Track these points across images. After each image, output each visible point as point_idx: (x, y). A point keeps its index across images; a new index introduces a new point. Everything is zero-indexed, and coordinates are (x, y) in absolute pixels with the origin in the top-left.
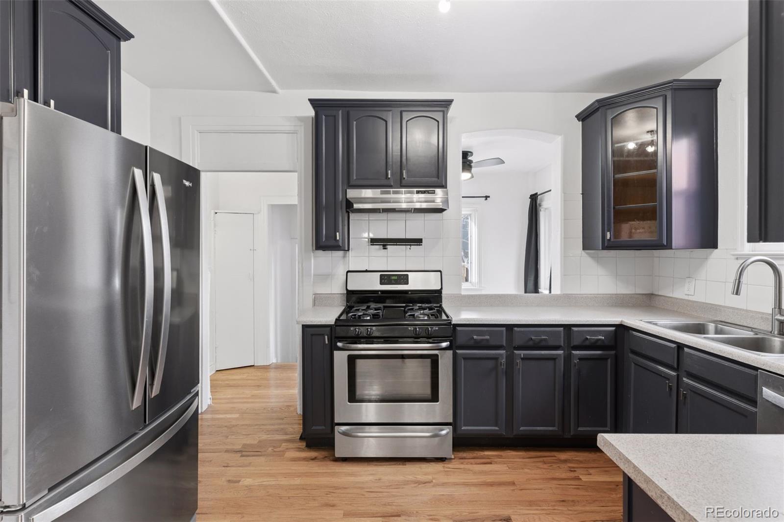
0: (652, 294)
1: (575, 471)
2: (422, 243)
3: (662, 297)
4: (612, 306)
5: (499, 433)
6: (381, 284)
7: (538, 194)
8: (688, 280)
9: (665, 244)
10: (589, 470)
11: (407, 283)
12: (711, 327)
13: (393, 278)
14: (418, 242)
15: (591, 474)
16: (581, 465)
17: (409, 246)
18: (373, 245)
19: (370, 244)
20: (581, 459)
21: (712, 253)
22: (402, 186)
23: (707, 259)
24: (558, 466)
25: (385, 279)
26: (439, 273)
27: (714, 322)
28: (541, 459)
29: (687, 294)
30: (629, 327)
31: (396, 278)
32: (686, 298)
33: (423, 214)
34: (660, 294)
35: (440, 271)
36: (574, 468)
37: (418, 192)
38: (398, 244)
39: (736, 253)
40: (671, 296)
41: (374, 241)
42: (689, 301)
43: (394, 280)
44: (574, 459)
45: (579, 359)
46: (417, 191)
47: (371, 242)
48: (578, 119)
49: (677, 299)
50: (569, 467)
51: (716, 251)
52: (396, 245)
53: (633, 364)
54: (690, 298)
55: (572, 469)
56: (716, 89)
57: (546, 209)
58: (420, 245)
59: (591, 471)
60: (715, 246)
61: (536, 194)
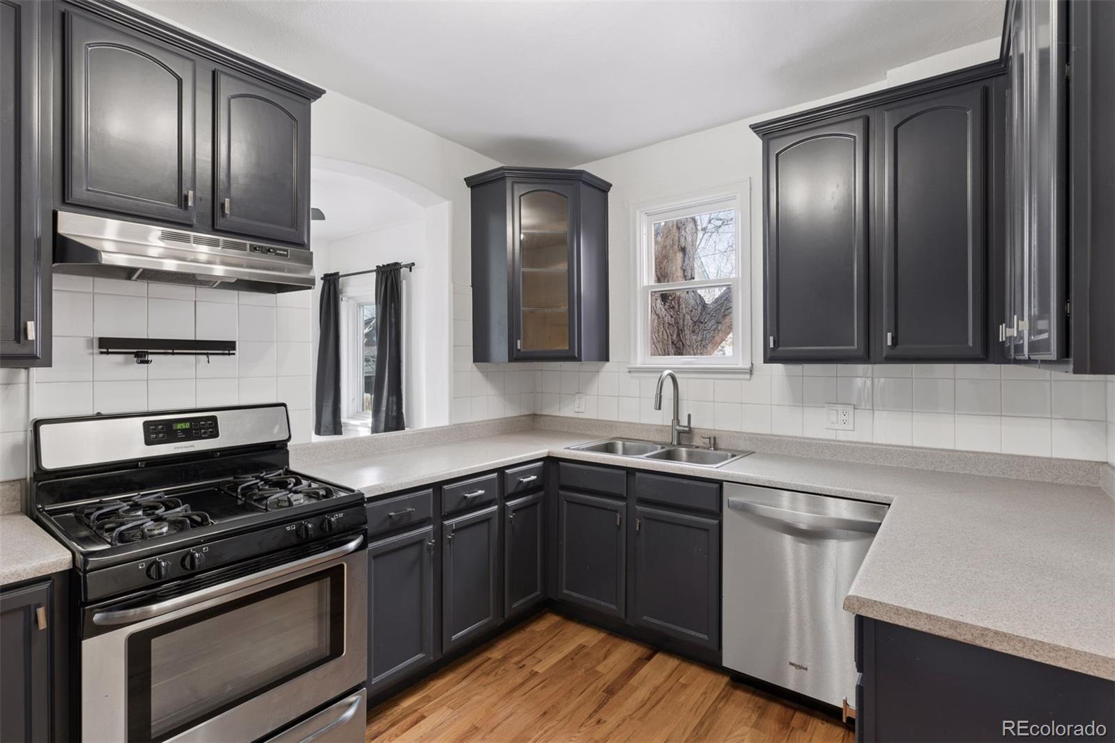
0: (535, 415)
1: (524, 665)
2: (234, 349)
3: (549, 418)
4: (503, 434)
5: (426, 661)
6: (148, 442)
7: (340, 274)
8: (578, 396)
9: (576, 356)
10: (535, 655)
11: (215, 435)
12: (619, 444)
13: (179, 426)
14: (227, 347)
15: (541, 660)
16: (524, 654)
17: (204, 357)
18: (108, 353)
19: (97, 350)
20: (517, 646)
21: (604, 365)
22: (214, 229)
23: (598, 372)
24: (504, 670)
25: (158, 431)
26: (283, 408)
27: (621, 439)
28: (479, 672)
29: (577, 410)
30: (557, 458)
31: (187, 426)
32: (576, 415)
33: (236, 292)
34: (544, 413)
35: (284, 405)
36: (520, 662)
37: (254, 249)
38: (175, 351)
39: (629, 366)
40: (558, 415)
41: (107, 345)
42: (579, 419)
43: (183, 431)
44: (510, 649)
45: (514, 511)
46: (251, 245)
47: (100, 347)
48: (467, 184)
49: (566, 417)
50: (515, 663)
51: (608, 364)
52: (173, 354)
53: (565, 502)
54: (581, 416)
55: (520, 665)
56: (607, 192)
57: (349, 298)
58: (229, 354)
59: (539, 655)
60: (607, 359)
61: (337, 274)
